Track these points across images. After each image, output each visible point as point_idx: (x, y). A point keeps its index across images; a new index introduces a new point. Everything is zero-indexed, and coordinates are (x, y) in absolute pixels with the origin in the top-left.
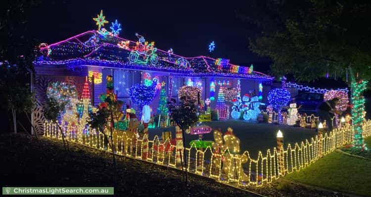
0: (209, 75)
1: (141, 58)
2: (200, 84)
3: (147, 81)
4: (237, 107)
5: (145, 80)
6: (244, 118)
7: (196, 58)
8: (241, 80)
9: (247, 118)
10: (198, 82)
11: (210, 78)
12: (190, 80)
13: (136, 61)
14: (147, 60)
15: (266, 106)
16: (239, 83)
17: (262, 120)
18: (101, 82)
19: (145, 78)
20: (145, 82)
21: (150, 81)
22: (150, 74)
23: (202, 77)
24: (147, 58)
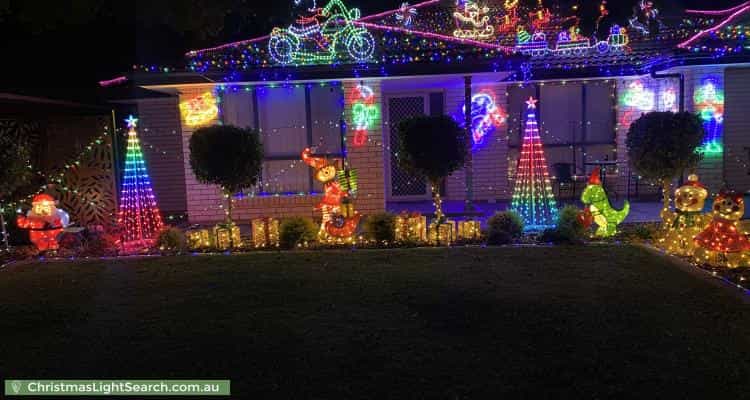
2: (671, 97)
3: (359, 109)
5: (355, 108)
10: (667, 90)
12: (640, 88)
13: (293, 56)
14: (332, 48)
19: (356, 101)
20: (354, 112)
21: (372, 107)
22: (373, 88)
23: (657, 73)
24: (331, 43)
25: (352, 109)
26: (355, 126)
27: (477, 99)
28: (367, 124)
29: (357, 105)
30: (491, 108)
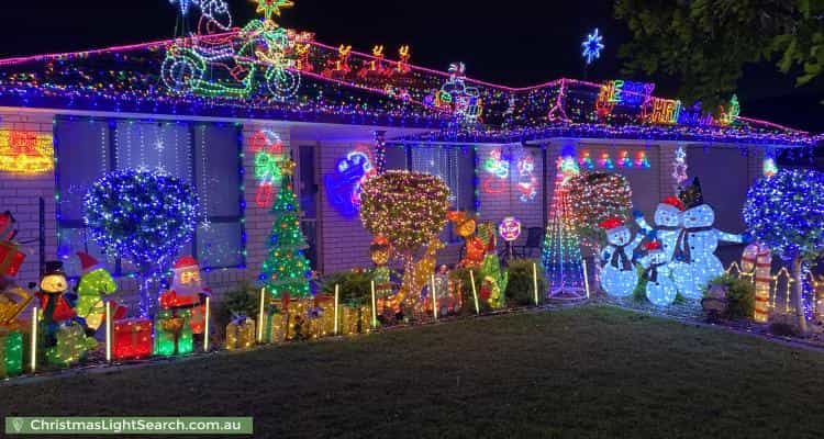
0: (557, 134)
1: (219, 72)
2: (527, 166)
3: (264, 160)
4: (620, 250)
5: (259, 157)
6: (648, 294)
7: (543, 88)
8: (688, 149)
9: (661, 296)
10: (522, 159)
11: (559, 142)
12: (498, 155)
13: (194, 85)
14: (248, 81)
15: (742, 246)
16: (681, 160)
17: (721, 308)
18: (51, 166)
19: (259, 150)
20: (257, 162)
21: (279, 158)
22: (282, 134)
23: (528, 142)
24: (247, 73)
25: (254, 159)
26: (259, 180)
27: (352, 157)
28: (273, 178)
29: (260, 155)
30: (367, 167)
